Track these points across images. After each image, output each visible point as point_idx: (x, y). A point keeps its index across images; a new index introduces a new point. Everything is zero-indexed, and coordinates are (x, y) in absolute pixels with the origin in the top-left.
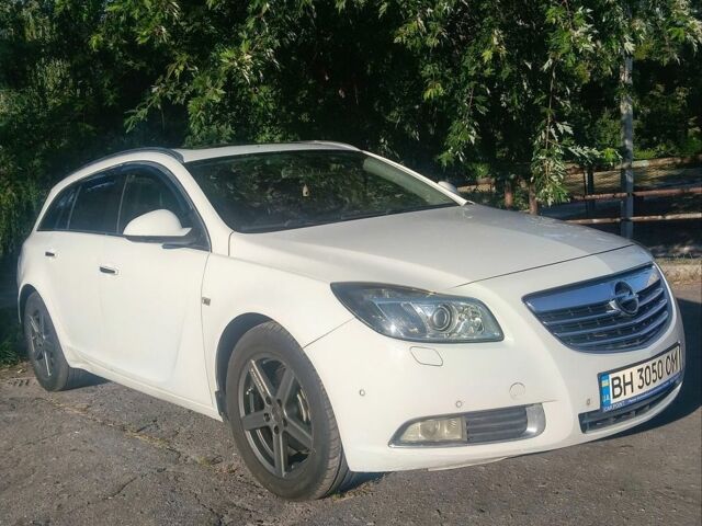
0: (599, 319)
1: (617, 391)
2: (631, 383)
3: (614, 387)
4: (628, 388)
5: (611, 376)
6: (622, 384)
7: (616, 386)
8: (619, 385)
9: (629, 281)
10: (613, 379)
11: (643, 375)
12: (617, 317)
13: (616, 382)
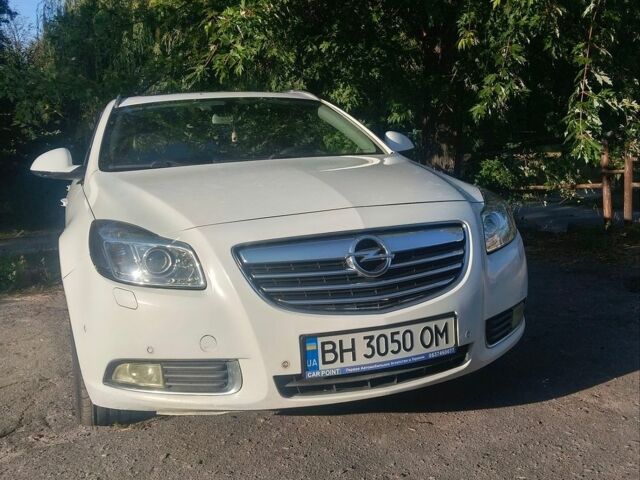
0: (326, 276)
1: (330, 357)
2: (353, 350)
3: (324, 352)
4: (348, 356)
5: (320, 340)
6: (338, 350)
7: (329, 351)
8: (333, 351)
9: (382, 241)
10: (323, 344)
11: (374, 343)
12: (354, 277)
13: (329, 347)
